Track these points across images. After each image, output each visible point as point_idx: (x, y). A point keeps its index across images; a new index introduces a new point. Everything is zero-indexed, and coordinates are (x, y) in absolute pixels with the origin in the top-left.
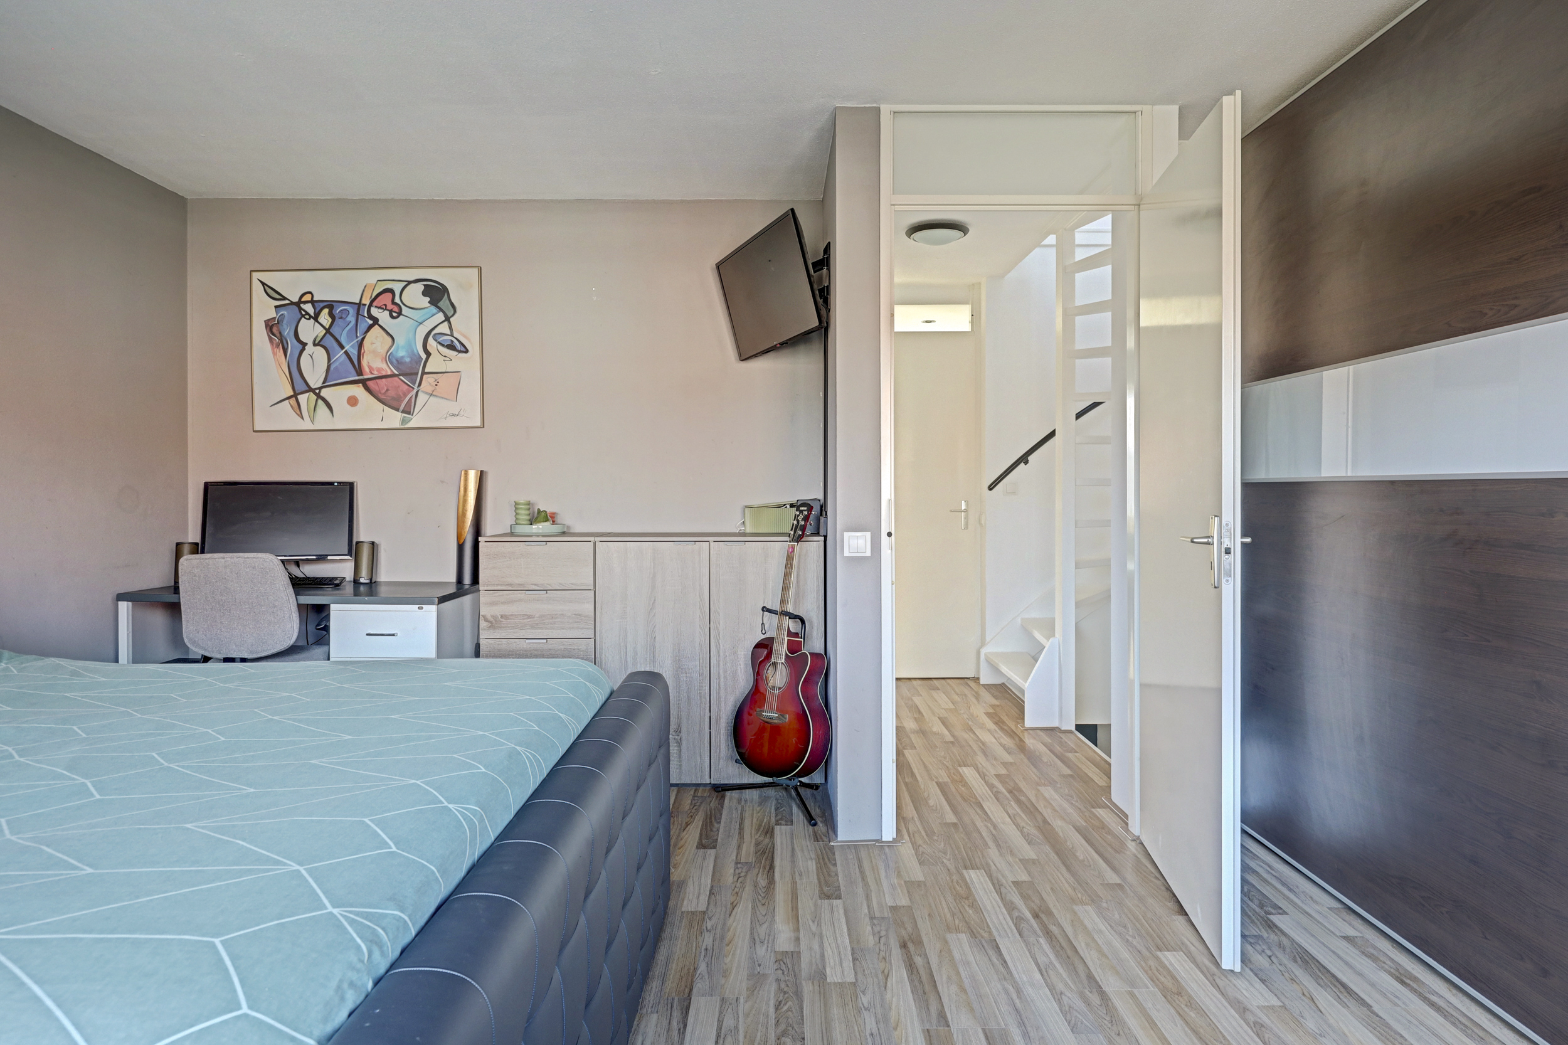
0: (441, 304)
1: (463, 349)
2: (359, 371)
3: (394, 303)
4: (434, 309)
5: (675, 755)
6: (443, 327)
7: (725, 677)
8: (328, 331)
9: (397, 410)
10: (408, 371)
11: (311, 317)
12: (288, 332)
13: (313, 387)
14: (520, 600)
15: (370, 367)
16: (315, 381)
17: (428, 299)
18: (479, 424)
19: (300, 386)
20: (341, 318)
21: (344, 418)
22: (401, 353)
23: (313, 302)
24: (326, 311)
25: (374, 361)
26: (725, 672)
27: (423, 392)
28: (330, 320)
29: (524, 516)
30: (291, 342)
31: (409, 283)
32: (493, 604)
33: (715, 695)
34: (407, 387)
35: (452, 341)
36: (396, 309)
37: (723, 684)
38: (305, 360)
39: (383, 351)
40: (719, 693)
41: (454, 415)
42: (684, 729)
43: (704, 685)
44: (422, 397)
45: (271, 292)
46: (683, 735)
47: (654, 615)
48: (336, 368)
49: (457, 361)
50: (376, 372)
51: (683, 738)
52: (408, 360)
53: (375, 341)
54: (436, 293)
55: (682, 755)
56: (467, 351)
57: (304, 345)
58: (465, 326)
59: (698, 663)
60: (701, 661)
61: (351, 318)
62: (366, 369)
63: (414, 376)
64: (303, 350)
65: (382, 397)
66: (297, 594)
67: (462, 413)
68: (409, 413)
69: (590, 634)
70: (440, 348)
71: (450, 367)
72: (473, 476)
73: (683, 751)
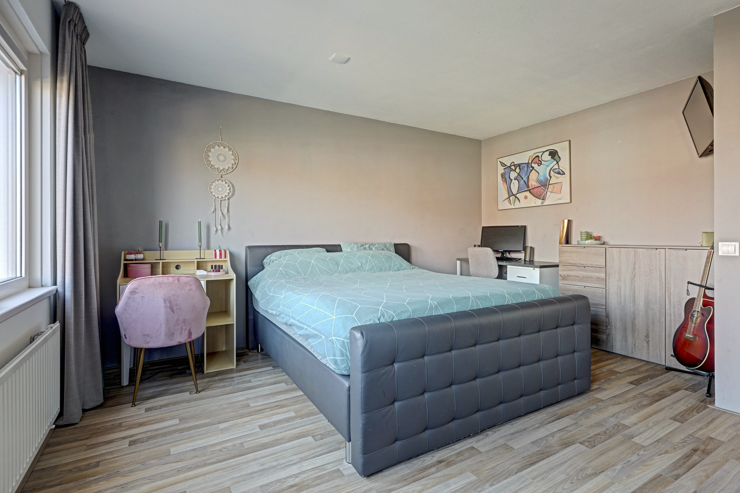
0: (555, 158)
1: (563, 173)
2: (528, 187)
3: (539, 161)
4: (553, 160)
5: (646, 347)
6: (556, 167)
7: (674, 316)
8: (519, 174)
9: (540, 199)
10: (544, 184)
11: (514, 170)
12: (507, 177)
13: (514, 194)
14: (574, 270)
15: (531, 185)
16: (515, 192)
17: (551, 157)
18: (569, 201)
19: (511, 194)
20: (523, 169)
21: (524, 203)
22: (542, 178)
23: (514, 165)
24: (518, 167)
25: (533, 183)
26: (674, 313)
27: (549, 191)
28: (519, 170)
29: (584, 236)
30: (508, 180)
31: (544, 152)
32: (563, 270)
33: (668, 323)
34: (543, 190)
35: (559, 171)
36: (540, 163)
37: (673, 319)
38: (512, 184)
39: (535, 178)
40: (670, 322)
41: (560, 199)
42: (650, 336)
43: (662, 317)
44: (548, 193)
45: (503, 164)
46: (650, 338)
47: (635, 282)
48: (521, 187)
49: (561, 178)
50: (533, 186)
51: (650, 341)
52: (543, 180)
53: (533, 176)
54: (553, 154)
55: (650, 348)
56: (564, 174)
57: (512, 180)
58: (564, 165)
59: (658, 306)
60: (660, 306)
61: (526, 169)
62: (530, 186)
63: (546, 186)
64: (511, 182)
65: (535, 195)
66: (497, 262)
67: (563, 198)
68: (544, 200)
69: (604, 286)
70: (555, 174)
71: (559, 181)
72: (566, 222)
73: (650, 346)
